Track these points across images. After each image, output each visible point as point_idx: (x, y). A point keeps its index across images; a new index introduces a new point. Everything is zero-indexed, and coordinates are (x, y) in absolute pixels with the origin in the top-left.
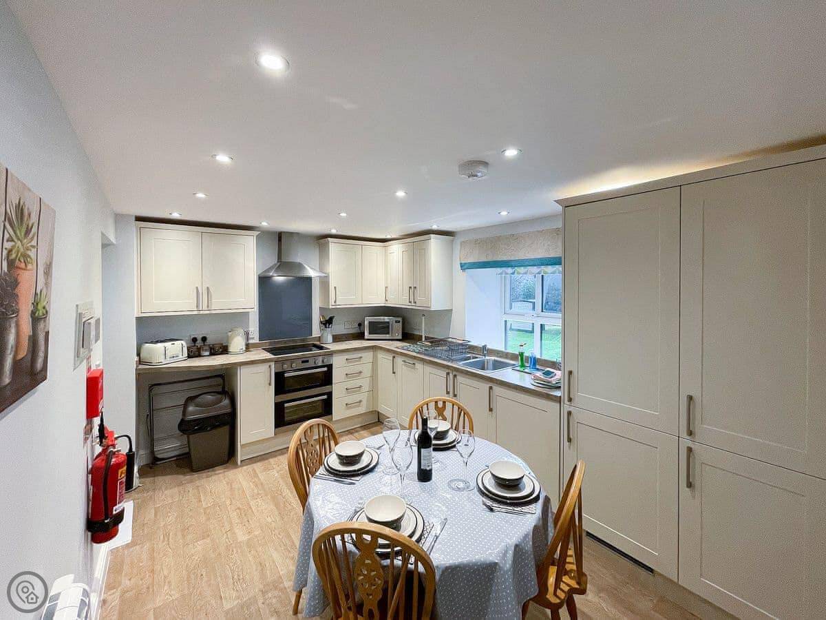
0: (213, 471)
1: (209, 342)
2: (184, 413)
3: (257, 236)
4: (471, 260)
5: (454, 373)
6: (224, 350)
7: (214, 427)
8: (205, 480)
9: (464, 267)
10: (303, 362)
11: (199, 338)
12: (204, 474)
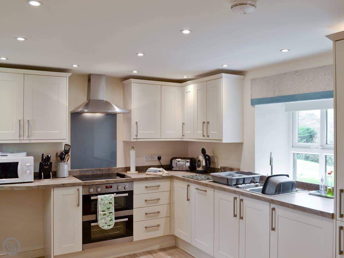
3: (69, 77)
4: (260, 96)
5: (241, 197)
9: (254, 102)
10: (107, 187)
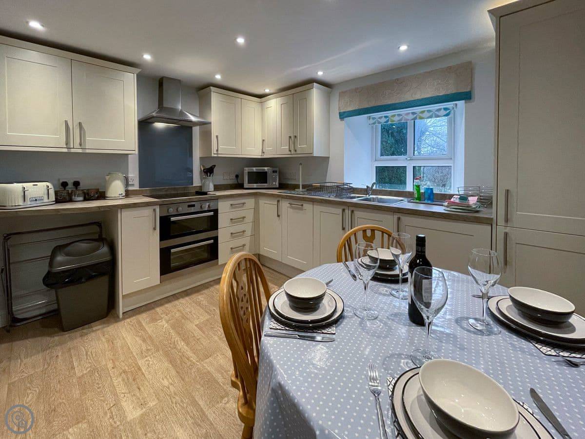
0: (89, 328)
1: (82, 186)
2: (51, 264)
3: (137, 74)
4: (351, 108)
5: (351, 208)
6: (102, 196)
7: (90, 278)
8: (79, 339)
9: (343, 116)
10: (189, 206)
11: (70, 183)
12: (77, 333)
